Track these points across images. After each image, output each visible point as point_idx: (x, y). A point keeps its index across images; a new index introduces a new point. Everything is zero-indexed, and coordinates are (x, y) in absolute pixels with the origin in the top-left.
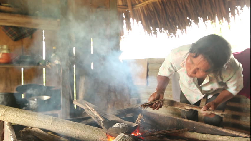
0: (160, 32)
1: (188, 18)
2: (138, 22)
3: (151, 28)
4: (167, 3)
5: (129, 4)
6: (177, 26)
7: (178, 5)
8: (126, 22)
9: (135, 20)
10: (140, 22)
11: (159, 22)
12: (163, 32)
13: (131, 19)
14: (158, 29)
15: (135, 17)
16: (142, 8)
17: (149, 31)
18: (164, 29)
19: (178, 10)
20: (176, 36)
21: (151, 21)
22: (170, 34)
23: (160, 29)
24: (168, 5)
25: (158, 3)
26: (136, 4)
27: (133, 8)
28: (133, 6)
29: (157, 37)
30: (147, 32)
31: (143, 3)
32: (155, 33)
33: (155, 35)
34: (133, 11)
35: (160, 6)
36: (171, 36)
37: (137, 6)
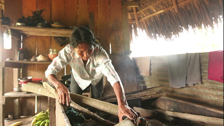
0: (159, 37)
1: (180, 26)
2: (142, 30)
3: (153, 34)
4: (164, 16)
5: (136, 18)
6: (172, 32)
7: (172, 17)
8: (134, 31)
9: (140, 29)
10: (144, 30)
11: (158, 30)
12: (162, 37)
13: (138, 29)
14: (157, 35)
15: (140, 27)
16: (145, 21)
17: (151, 37)
18: (162, 35)
19: (172, 21)
20: (171, 40)
21: (152, 29)
22: (166, 38)
23: (159, 35)
24: (165, 17)
25: (157, 16)
26: (142, 18)
27: (139, 21)
28: (139, 19)
29: (156, 40)
30: (149, 37)
31: (146, 17)
32: (156, 38)
33: (155, 39)
34: (139, 23)
35: (159, 18)
36: (167, 39)
37: (143, 19)
